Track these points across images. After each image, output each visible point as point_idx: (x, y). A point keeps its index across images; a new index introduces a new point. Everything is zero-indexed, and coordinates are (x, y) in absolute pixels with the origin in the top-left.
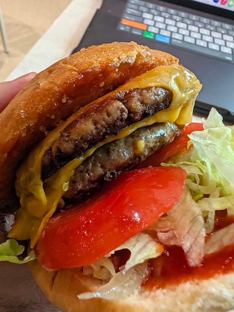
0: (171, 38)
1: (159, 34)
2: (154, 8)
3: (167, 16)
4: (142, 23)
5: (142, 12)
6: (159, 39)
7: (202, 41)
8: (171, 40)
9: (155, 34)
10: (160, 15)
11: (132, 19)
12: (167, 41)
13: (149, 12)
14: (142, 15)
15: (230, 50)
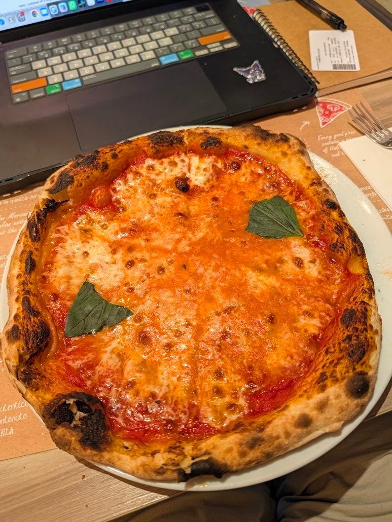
0: (80, 77)
1: (64, 80)
2: (41, 49)
3: (61, 50)
4: (38, 77)
5: (30, 63)
6: (67, 87)
7: (117, 60)
8: (82, 81)
9: (60, 83)
10: (53, 55)
11: (22, 80)
12: (77, 84)
13: (38, 59)
14: (31, 67)
15: (152, 52)
